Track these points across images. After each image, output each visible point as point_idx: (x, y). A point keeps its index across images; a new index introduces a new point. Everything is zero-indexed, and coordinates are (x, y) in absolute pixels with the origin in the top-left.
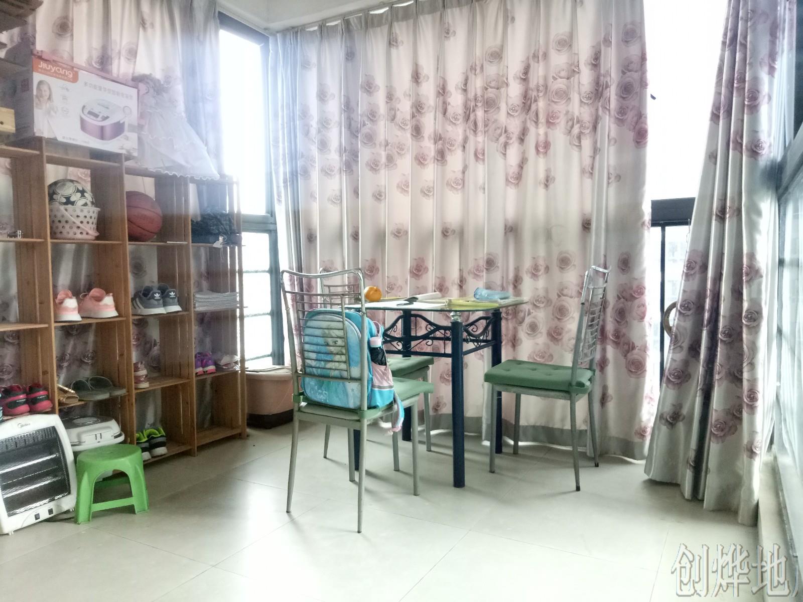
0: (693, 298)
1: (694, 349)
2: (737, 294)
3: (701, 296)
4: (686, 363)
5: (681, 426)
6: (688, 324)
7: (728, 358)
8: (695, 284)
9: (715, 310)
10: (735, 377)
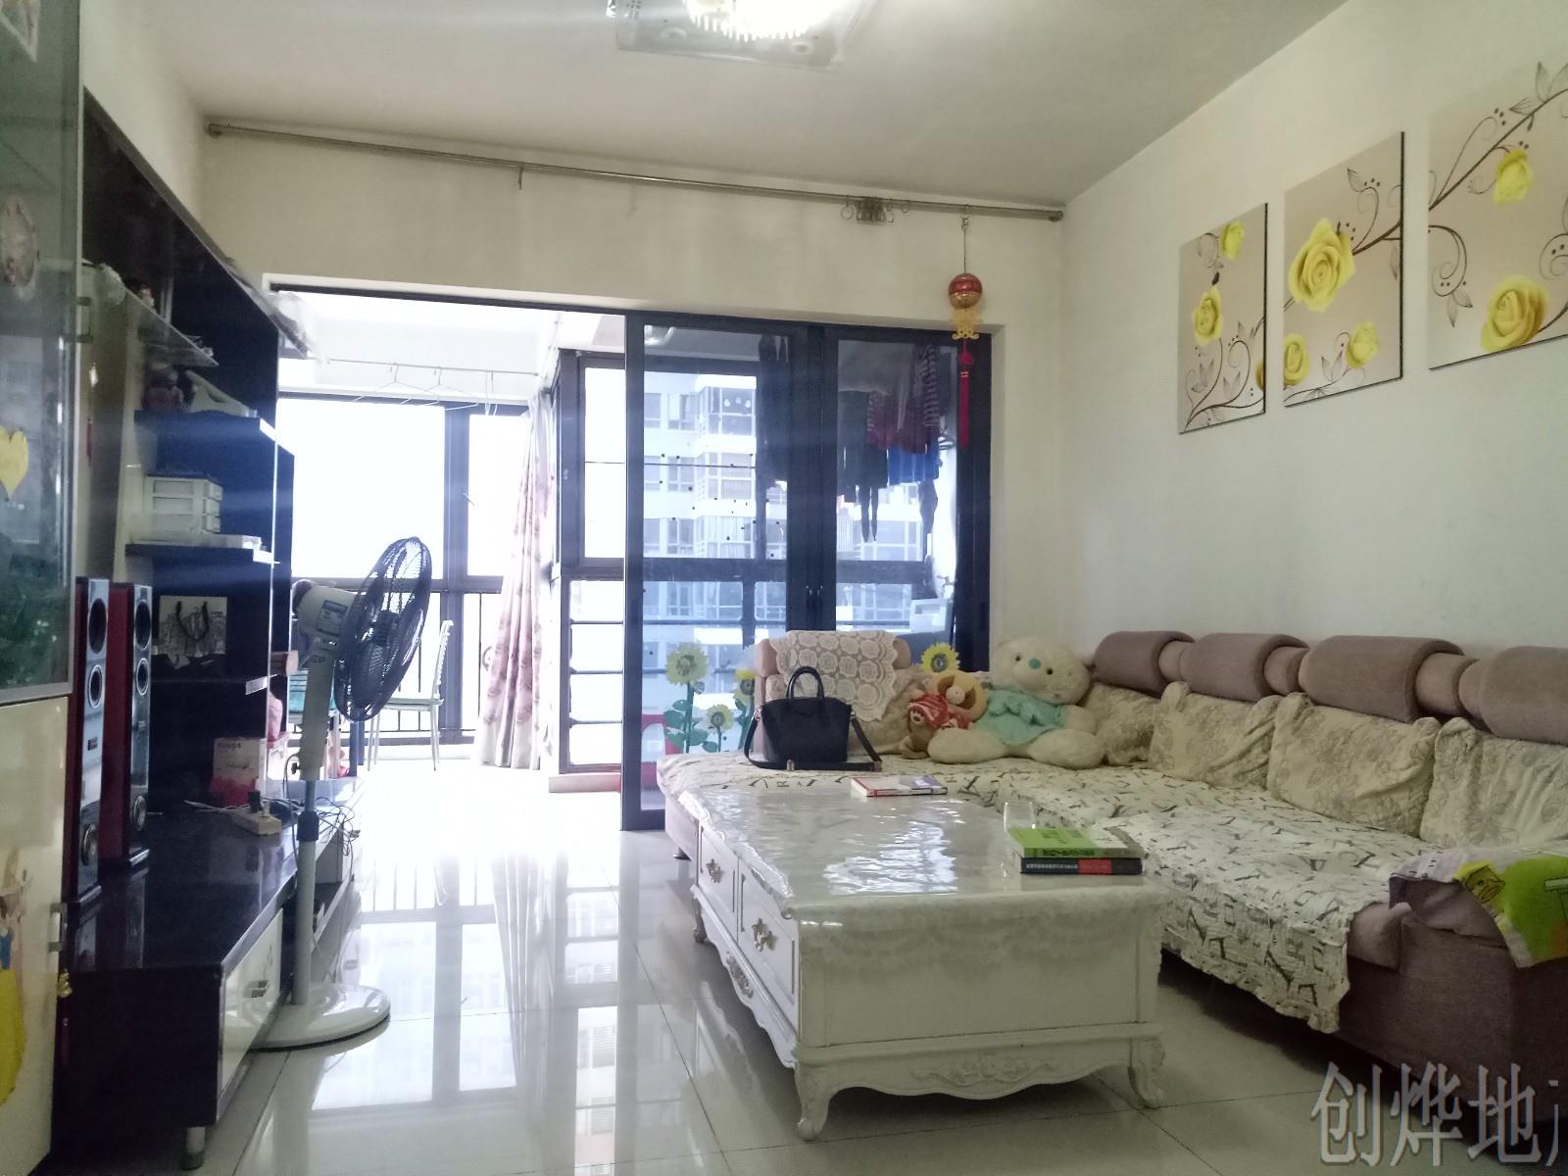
0: (502, 641)
1: (503, 675)
2: (529, 638)
3: (507, 640)
4: (498, 683)
5: (494, 725)
6: (500, 658)
7: (524, 675)
8: (503, 634)
9: (517, 650)
10: (529, 687)
